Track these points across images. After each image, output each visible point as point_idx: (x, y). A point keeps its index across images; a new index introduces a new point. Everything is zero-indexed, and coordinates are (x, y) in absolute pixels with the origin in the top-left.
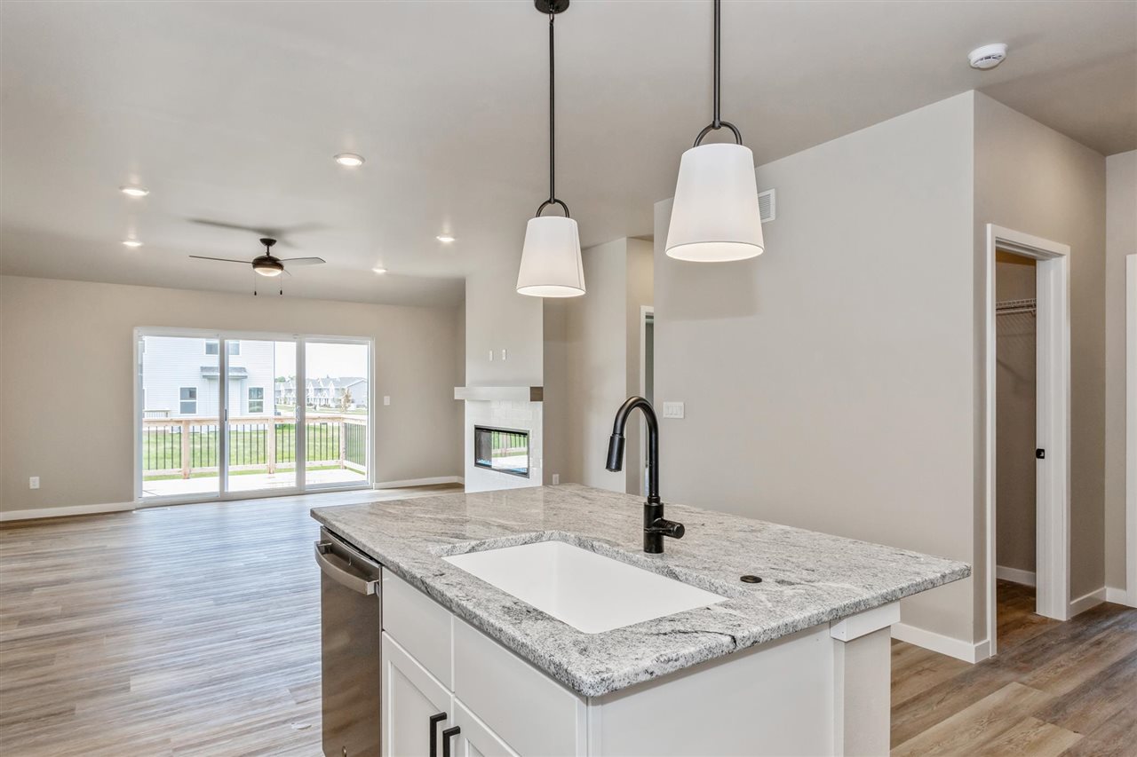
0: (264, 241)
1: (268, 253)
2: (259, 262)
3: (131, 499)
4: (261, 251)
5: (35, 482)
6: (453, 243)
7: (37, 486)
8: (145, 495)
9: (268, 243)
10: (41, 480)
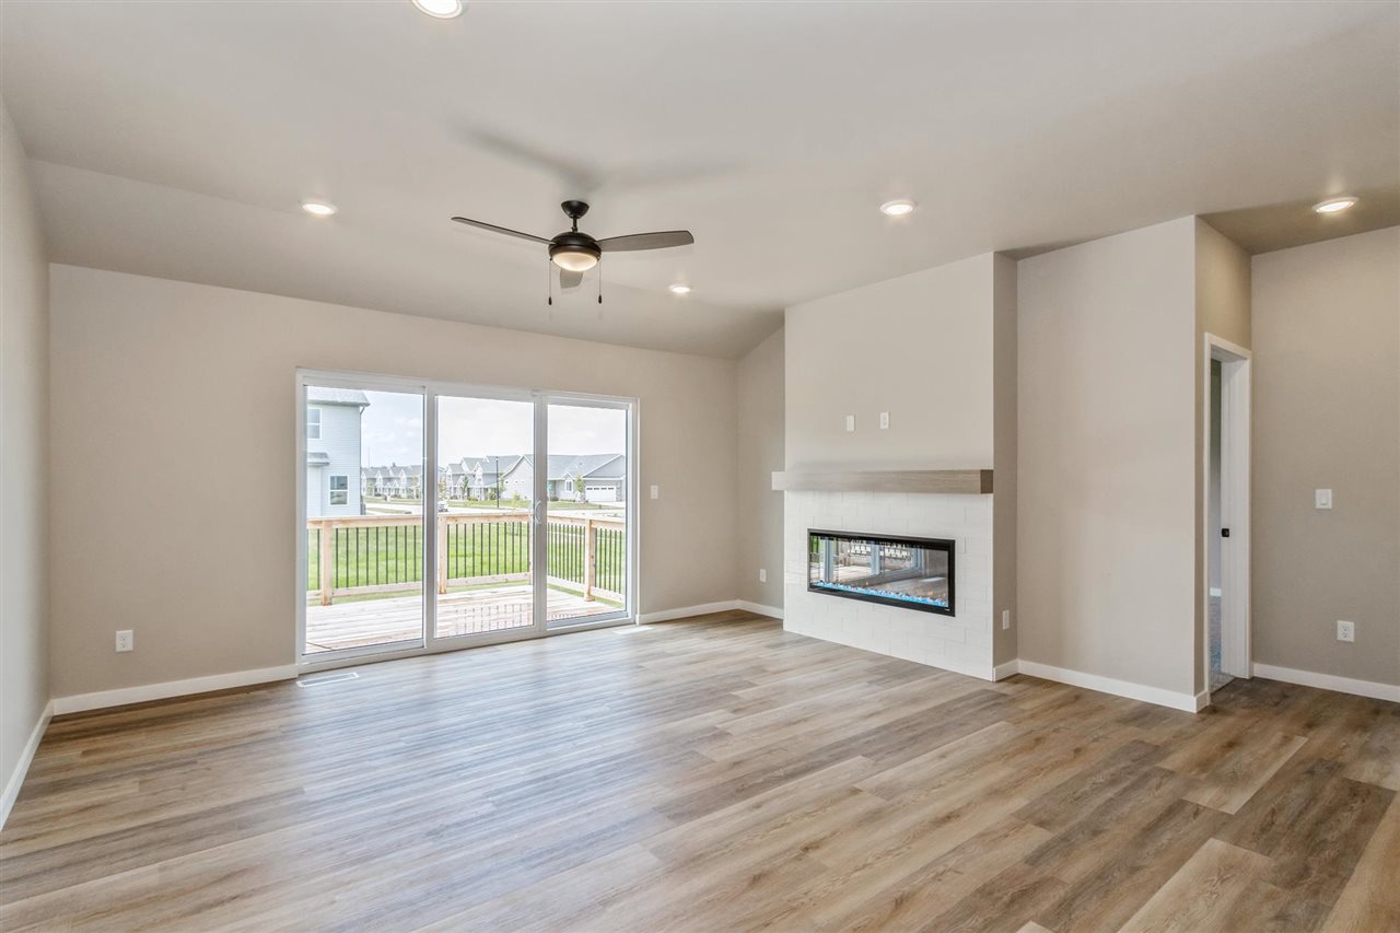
0: (567, 206)
1: (575, 228)
2: (560, 244)
3: (289, 656)
4: (564, 225)
5: (124, 639)
6: (910, 215)
7: (130, 647)
8: (309, 649)
9: (576, 209)
10: (135, 636)
